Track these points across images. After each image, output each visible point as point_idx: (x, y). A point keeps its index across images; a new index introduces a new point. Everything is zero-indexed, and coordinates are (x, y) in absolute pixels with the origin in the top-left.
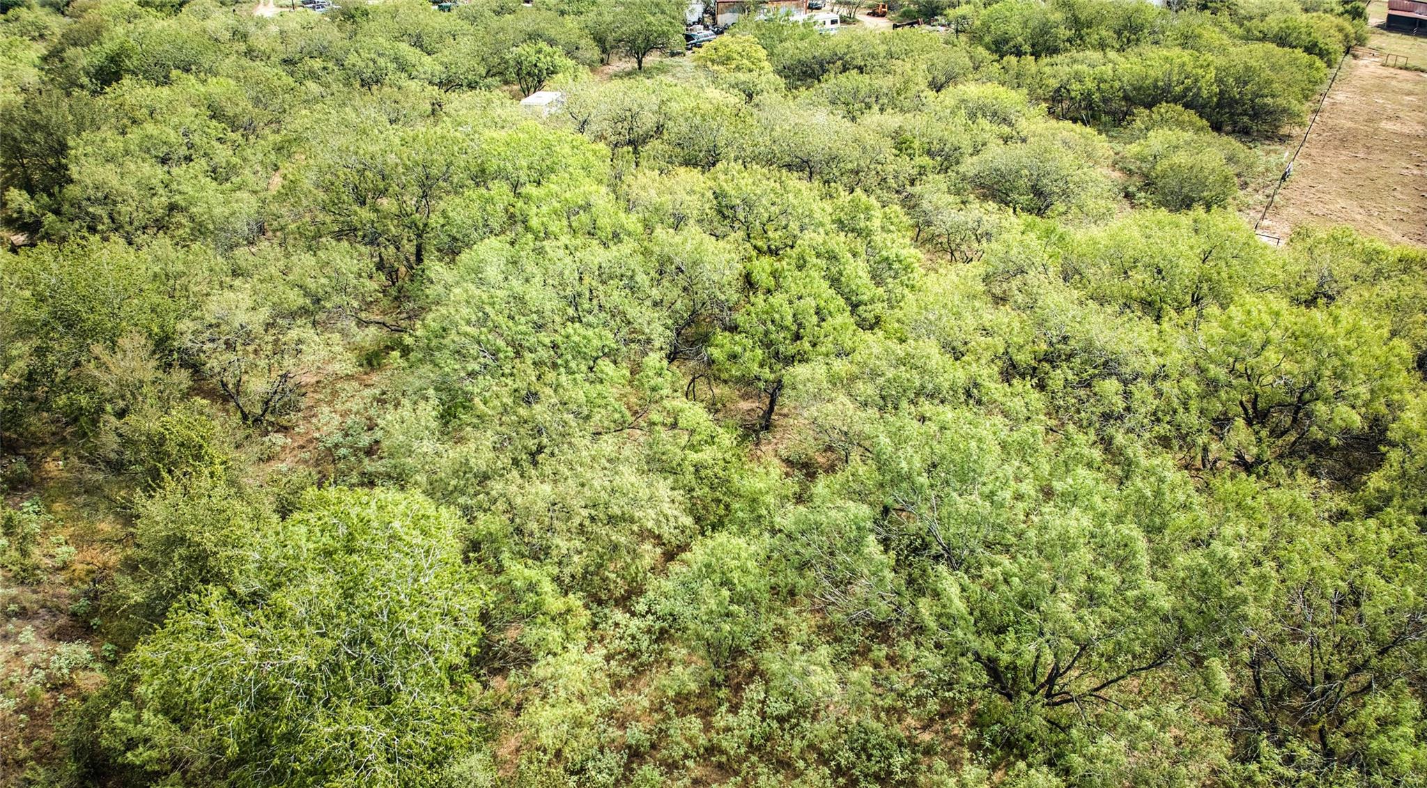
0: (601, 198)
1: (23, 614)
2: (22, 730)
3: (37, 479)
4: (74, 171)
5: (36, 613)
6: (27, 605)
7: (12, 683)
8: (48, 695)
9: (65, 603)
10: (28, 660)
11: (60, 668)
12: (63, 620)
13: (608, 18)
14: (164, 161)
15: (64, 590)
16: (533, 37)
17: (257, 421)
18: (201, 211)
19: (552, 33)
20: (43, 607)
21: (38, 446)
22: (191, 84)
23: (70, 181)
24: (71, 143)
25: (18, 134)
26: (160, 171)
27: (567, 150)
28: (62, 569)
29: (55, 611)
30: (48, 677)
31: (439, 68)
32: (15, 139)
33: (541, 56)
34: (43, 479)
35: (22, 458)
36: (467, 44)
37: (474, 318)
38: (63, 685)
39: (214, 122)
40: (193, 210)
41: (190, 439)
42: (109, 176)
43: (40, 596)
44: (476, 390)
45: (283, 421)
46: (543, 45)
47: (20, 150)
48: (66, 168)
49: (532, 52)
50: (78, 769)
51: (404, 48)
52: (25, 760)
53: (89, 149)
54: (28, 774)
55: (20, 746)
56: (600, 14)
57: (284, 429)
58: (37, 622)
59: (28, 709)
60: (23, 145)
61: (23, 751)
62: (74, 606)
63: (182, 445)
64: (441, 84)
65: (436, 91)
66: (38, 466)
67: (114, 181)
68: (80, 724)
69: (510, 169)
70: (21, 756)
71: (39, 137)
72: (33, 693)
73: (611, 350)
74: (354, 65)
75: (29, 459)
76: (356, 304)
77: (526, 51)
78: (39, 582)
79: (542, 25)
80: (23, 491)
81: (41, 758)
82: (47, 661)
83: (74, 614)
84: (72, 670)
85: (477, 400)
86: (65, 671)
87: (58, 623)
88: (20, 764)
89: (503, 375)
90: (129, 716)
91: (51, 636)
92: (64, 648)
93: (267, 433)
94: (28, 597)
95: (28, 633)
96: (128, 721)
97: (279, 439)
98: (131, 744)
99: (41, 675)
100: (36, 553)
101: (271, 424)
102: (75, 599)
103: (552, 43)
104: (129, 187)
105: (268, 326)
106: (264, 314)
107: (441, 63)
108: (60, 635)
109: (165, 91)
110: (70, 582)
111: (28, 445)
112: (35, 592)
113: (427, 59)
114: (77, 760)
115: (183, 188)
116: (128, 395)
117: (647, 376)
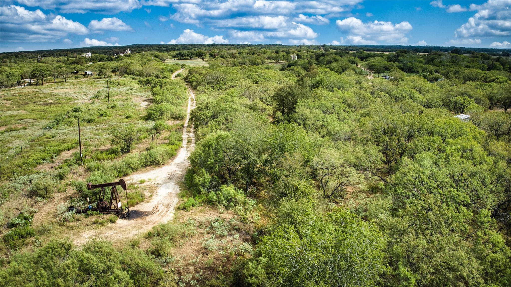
0: (478, 148)
1: (238, 230)
2: (223, 262)
3: (258, 196)
4: (297, 110)
5: (242, 232)
6: (240, 228)
7: (226, 248)
8: (235, 256)
9: (251, 232)
10: (234, 243)
11: (242, 249)
12: (248, 237)
13: (495, 91)
14: (324, 112)
15: (252, 229)
16: (463, 94)
17: (328, 197)
18: (331, 128)
19: (471, 94)
20: (244, 231)
21: (261, 187)
22: (340, 93)
23: (295, 112)
24: (298, 101)
25: (284, 95)
26: (322, 115)
27: (468, 130)
28: (254, 223)
29: (247, 233)
30: (237, 251)
31: (425, 100)
32: (283, 97)
33: (466, 101)
34: (259, 196)
35: (256, 188)
36: (437, 94)
37: (414, 176)
38: (241, 255)
39: (343, 104)
40: (329, 127)
41: (305, 191)
42: (306, 112)
43: (245, 228)
44: (408, 202)
45: (337, 200)
46: (467, 97)
47: (283, 100)
48: (295, 108)
49: (462, 99)
50: (233, 280)
51: (414, 91)
52: (220, 271)
53: (303, 104)
54: (219, 276)
55: (220, 267)
56: (493, 90)
57: (337, 203)
58: (241, 234)
59: (228, 257)
60: (284, 99)
61: (220, 269)
62: (253, 234)
63: (302, 192)
64: (424, 106)
65: (422, 108)
66: (259, 192)
67: (308, 114)
68: (240, 266)
69: (444, 132)
70: (220, 270)
71: (290, 98)
72: (231, 253)
73: (468, 203)
74: (394, 94)
75: (257, 189)
76: (373, 167)
77: (459, 99)
78: (246, 224)
79: (468, 90)
80: (252, 197)
81: (225, 273)
82: (239, 246)
83: (252, 237)
84: (245, 251)
85: (408, 205)
86: (243, 251)
87: (247, 237)
88: (218, 272)
89: (420, 199)
90: (254, 266)
91: (243, 240)
92: (245, 244)
93: (330, 202)
94: (242, 226)
95: (237, 236)
96: (253, 268)
97: (333, 205)
98: (251, 276)
99: (236, 249)
100: (249, 215)
101: (333, 199)
102: (254, 232)
103: (470, 97)
104: (312, 116)
105: (342, 166)
106: (341, 161)
107: (426, 99)
108: (246, 240)
109: (331, 93)
110: (255, 227)
111: (259, 186)
112: (244, 226)
113: (421, 97)
114: (234, 277)
115: (328, 120)
116: (291, 171)
117: (481, 217)
